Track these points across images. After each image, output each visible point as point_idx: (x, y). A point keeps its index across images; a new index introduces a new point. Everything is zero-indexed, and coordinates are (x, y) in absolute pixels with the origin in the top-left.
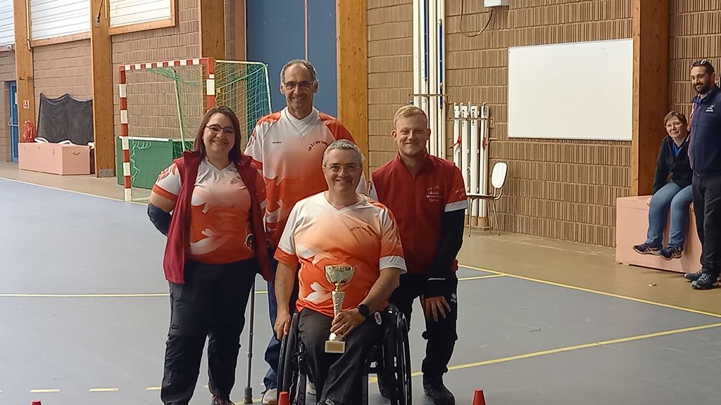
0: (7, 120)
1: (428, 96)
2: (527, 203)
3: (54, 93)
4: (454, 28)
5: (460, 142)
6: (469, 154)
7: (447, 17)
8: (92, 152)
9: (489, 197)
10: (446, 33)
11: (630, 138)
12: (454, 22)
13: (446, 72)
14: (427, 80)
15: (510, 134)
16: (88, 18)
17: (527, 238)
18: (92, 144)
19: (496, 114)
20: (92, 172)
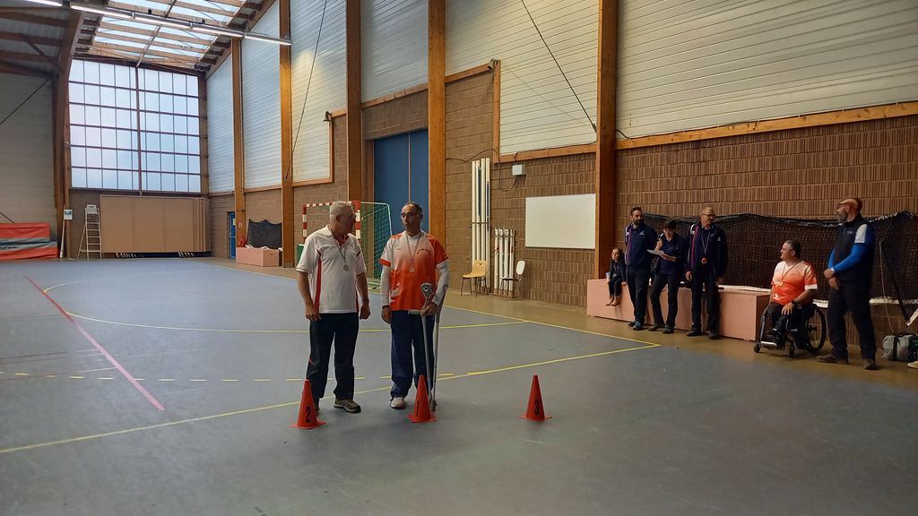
0: (228, 234)
1: (480, 224)
2: (536, 283)
3: (258, 220)
4: (495, 186)
5: (498, 249)
6: (503, 256)
7: (491, 180)
8: (280, 253)
9: (515, 280)
10: (491, 189)
11: (593, 247)
12: (495, 183)
13: (491, 210)
14: (480, 214)
15: (527, 245)
16: (281, 177)
17: (536, 302)
18: (281, 249)
19: (519, 234)
20: (280, 265)
